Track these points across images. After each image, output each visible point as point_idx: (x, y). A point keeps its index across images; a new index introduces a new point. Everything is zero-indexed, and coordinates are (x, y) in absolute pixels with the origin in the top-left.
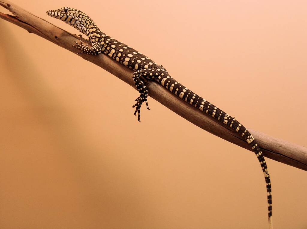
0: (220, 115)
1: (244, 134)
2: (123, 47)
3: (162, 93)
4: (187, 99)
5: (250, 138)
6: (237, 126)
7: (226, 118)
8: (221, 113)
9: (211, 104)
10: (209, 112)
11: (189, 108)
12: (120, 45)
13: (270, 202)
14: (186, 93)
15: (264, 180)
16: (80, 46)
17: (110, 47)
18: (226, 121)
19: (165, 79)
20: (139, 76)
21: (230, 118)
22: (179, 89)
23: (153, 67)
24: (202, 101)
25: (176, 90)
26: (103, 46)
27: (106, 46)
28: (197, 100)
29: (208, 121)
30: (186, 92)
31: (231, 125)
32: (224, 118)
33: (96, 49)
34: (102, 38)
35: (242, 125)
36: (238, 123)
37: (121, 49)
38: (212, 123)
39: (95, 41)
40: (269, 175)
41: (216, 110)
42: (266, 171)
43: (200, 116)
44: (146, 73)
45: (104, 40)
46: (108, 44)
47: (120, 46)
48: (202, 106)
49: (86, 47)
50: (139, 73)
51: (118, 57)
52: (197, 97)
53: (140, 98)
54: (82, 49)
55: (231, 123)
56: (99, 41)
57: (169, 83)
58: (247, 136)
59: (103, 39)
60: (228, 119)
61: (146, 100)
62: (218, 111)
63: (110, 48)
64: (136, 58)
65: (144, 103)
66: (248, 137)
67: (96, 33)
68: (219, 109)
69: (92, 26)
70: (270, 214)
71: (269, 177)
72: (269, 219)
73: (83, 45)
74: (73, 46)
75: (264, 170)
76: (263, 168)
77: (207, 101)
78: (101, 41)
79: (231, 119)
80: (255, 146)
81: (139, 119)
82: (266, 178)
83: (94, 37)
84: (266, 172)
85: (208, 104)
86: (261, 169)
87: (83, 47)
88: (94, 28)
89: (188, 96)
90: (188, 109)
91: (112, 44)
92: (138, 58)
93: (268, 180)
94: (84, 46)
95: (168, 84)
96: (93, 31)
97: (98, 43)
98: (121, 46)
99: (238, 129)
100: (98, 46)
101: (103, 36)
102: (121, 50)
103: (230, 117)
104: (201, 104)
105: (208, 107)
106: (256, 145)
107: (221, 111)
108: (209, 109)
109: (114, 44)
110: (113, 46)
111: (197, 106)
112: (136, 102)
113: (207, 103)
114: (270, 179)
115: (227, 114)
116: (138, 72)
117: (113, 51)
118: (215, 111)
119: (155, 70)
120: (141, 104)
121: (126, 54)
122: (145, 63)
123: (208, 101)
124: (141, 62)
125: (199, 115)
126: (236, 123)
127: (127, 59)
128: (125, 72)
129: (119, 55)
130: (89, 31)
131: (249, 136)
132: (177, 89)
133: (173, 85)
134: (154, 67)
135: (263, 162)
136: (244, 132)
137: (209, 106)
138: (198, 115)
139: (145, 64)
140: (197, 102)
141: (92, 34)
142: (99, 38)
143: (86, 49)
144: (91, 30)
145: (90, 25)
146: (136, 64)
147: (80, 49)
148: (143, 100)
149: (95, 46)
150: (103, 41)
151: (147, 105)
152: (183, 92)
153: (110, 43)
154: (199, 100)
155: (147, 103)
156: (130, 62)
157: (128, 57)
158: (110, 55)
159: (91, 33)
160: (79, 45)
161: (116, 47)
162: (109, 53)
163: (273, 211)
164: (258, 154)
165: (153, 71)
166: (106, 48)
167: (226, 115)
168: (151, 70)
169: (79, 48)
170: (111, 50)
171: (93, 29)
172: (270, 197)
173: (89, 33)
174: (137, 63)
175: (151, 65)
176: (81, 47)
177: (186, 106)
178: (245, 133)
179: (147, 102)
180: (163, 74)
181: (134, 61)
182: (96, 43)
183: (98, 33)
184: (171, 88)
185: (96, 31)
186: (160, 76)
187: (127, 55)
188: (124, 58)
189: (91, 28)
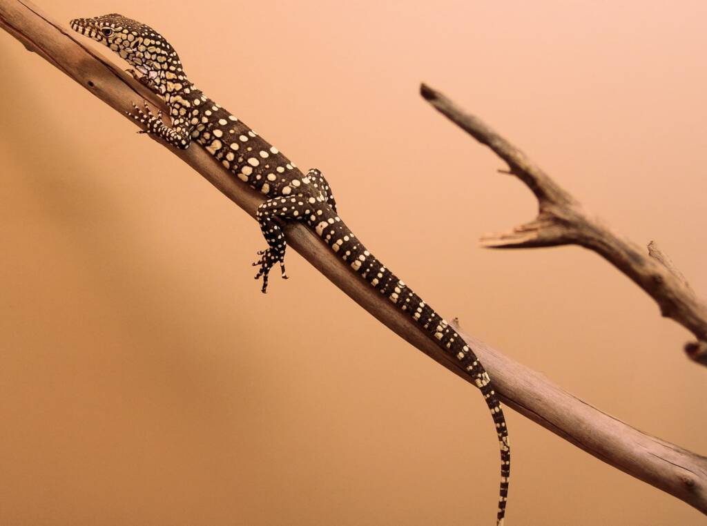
0: (430, 320)
1: (471, 368)
2: (239, 136)
3: (315, 251)
4: (367, 276)
5: (482, 378)
6: (461, 349)
7: (439, 328)
8: (431, 317)
9: (414, 294)
10: (407, 310)
11: (369, 293)
12: (232, 131)
13: (504, 494)
14: (365, 265)
15: (499, 455)
16: (145, 116)
17: (212, 134)
18: (440, 335)
19: (325, 224)
20: (270, 216)
21: (447, 331)
22: (351, 253)
23: (301, 193)
24: (397, 286)
25: (345, 254)
26: (196, 127)
27: (202, 128)
28: (386, 283)
29: (405, 326)
30: (366, 261)
31: (449, 345)
32: (436, 328)
33: (181, 141)
34: (193, 110)
35: (470, 349)
36: (463, 343)
37: (235, 142)
38: (410, 329)
39: (179, 114)
40: (508, 447)
41: (423, 309)
42: (504, 441)
43: (389, 312)
44: (285, 209)
45: (199, 113)
46: (206, 125)
47: (231, 134)
48: (395, 296)
49: (158, 122)
50: (270, 209)
51: (227, 160)
52: (387, 273)
53: (269, 255)
54: (149, 125)
55: (449, 341)
56: (186, 115)
57: (331, 235)
58: (478, 372)
59: (196, 112)
60: (443, 332)
61: (282, 261)
62: (427, 310)
63: (211, 137)
64: (266, 169)
65: (276, 267)
66: (479, 375)
67: (181, 95)
68: (429, 308)
69: (172, 76)
70: (501, 515)
71: (509, 451)
72: (498, 523)
73: (151, 117)
74: (130, 114)
75: (501, 439)
76: (500, 435)
77: (406, 287)
78: (192, 117)
79: (449, 332)
80: (490, 394)
81: (264, 291)
82: (502, 452)
83: (177, 106)
84: (504, 443)
85: (408, 294)
86: (496, 435)
87: (150, 121)
88: (178, 81)
89: (368, 270)
90: (366, 293)
91: (214, 128)
92: (269, 169)
93: (505, 456)
94: (154, 119)
95: (329, 237)
96: (174, 90)
97: (185, 121)
98: (234, 134)
99: (461, 355)
100: (184, 130)
101: (197, 102)
102: (235, 146)
103: (449, 327)
104: (394, 291)
105: (408, 300)
106: (493, 392)
107: (432, 311)
108: (409, 303)
109: (220, 127)
110: (218, 133)
111: (385, 293)
112: (260, 258)
113: (405, 290)
114: (509, 455)
115: (444, 321)
116: (269, 205)
117: (217, 145)
118: (420, 310)
119: (304, 202)
120: (270, 266)
121: (245, 158)
122: (283, 180)
123: (409, 287)
124: (277, 179)
125: (387, 310)
126: (460, 343)
127: (247, 171)
128: (240, 192)
129: (231, 156)
130: (166, 85)
131: (482, 373)
132: (348, 253)
133: (340, 242)
134: (303, 193)
135: (501, 424)
136: (472, 365)
137: (410, 298)
138: (385, 309)
139: (285, 185)
140: (387, 285)
141: (172, 97)
142: (189, 110)
143: (157, 129)
144: (171, 86)
145: (168, 70)
146: (264, 183)
147: (143, 123)
148: (275, 261)
149: (179, 129)
150: (196, 116)
151: (283, 270)
152: (359, 260)
153: (211, 124)
154: (390, 281)
155: (283, 268)
156: (252, 177)
157: (249, 165)
158: (212, 150)
159: (171, 95)
160: (142, 115)
161: (222, 137)
162: (209, 145)
163: (507, 510)
164: (493, 410)
165: (301, 203)
166: (202, 133)
167: (441, 323)
168: (297, 202)
169: (142, 121)
170: (213, 140)
171: (176, 84)
172: (505, 486)
173: (167, 92)
174: (266, 181)
175: (298, 188)
176: (147, 120)
177: (362, 287)
178: (474, 367)
179: (282, 264)
180: (320, 212)
181: (262, 177)
182: (182, 121)
183: (185, 97)
184: (336, 247)
185: (180, 90)
186: (315, 215)
187: (247, 161)
188: (241, 166)
189: (171, 80)
